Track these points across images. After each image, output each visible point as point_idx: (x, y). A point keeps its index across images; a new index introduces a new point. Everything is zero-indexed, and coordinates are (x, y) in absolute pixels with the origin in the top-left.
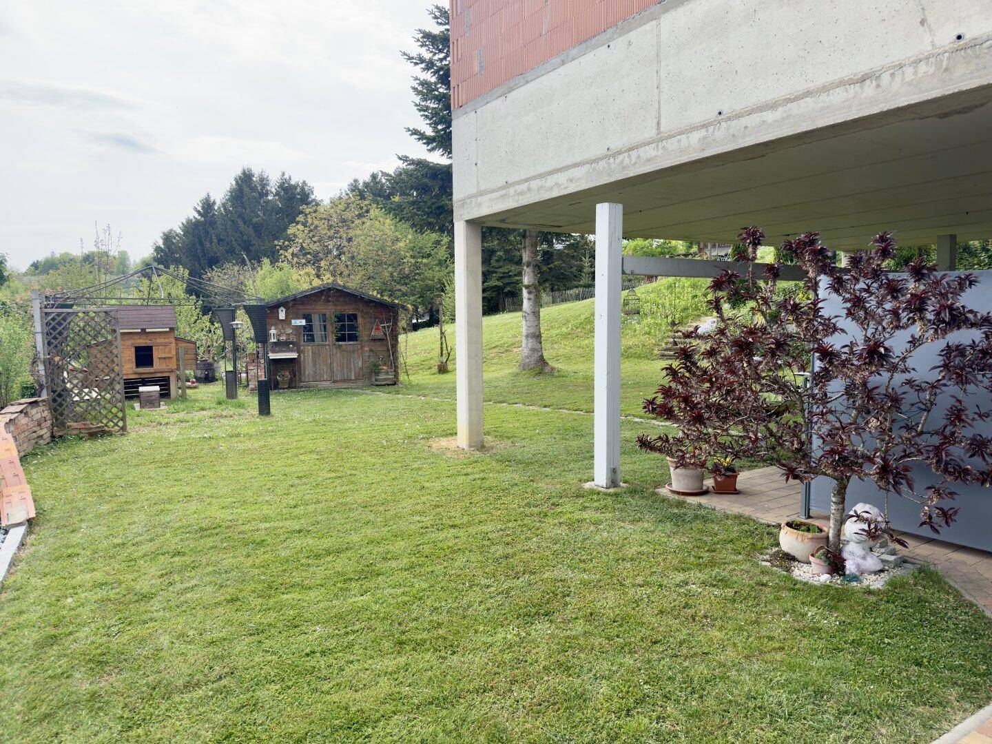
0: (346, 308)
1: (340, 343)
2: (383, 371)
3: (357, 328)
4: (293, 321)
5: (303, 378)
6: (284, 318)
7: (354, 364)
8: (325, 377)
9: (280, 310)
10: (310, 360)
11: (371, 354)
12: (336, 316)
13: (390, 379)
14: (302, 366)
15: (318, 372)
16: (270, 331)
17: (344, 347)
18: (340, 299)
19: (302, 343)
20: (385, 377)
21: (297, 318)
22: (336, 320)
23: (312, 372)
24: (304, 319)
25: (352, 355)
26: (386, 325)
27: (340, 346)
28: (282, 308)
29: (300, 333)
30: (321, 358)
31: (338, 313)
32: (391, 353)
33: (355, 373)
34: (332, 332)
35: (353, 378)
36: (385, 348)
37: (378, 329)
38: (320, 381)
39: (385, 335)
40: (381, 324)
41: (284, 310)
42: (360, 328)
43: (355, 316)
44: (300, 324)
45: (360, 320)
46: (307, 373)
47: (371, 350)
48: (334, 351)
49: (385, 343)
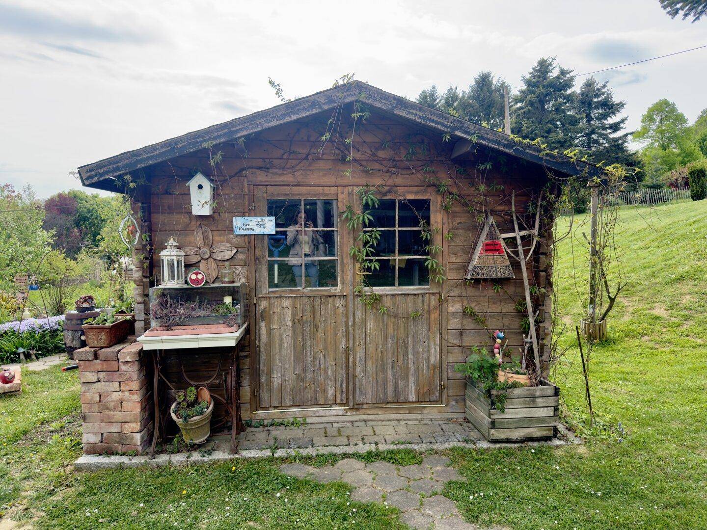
0: (398, 180)
1: (378, 290)
2: (517, 392)
3: (427, 242)
4: (238, 222)
5: (265, 396)
6: (206, 211)
7: (416, 353)
8: (331, 391)
9: (193, 184)
10: (287, 342)
11: (468, 323)
12: (366, 207)
13: (541, 420)
14: (263, 358)
15: (310, 376)
16: (163, 253)
17: (388, 302)
18: (381, 154)
19: (265, 289)
20: (523, 413)
21: (251, 212)
22: (368, 217)
23: (290, 376)
24: (270, 214)
25: (412, 326)
26: (518, 234)
27: (377, 299)
28: (199, 179)
29: (257, 260)
30: (319, 334)
31: (373, 198)
32: (531, 320)
33: (418, 383)
34: (354, 257)
35: (412, 397)
36: (510, 307)
37: (493, 247)
38: (316, 404)
39: (516, 265)
40: (502, 232)
41: (207, 185)
42: (438, 244)
43: (423, 206)
44: (258, 231)
45: (437, 218)
46: (276, 379)
47: (466, 313)
48: (359, 315)
49: (511, 290)
